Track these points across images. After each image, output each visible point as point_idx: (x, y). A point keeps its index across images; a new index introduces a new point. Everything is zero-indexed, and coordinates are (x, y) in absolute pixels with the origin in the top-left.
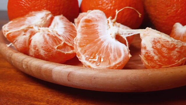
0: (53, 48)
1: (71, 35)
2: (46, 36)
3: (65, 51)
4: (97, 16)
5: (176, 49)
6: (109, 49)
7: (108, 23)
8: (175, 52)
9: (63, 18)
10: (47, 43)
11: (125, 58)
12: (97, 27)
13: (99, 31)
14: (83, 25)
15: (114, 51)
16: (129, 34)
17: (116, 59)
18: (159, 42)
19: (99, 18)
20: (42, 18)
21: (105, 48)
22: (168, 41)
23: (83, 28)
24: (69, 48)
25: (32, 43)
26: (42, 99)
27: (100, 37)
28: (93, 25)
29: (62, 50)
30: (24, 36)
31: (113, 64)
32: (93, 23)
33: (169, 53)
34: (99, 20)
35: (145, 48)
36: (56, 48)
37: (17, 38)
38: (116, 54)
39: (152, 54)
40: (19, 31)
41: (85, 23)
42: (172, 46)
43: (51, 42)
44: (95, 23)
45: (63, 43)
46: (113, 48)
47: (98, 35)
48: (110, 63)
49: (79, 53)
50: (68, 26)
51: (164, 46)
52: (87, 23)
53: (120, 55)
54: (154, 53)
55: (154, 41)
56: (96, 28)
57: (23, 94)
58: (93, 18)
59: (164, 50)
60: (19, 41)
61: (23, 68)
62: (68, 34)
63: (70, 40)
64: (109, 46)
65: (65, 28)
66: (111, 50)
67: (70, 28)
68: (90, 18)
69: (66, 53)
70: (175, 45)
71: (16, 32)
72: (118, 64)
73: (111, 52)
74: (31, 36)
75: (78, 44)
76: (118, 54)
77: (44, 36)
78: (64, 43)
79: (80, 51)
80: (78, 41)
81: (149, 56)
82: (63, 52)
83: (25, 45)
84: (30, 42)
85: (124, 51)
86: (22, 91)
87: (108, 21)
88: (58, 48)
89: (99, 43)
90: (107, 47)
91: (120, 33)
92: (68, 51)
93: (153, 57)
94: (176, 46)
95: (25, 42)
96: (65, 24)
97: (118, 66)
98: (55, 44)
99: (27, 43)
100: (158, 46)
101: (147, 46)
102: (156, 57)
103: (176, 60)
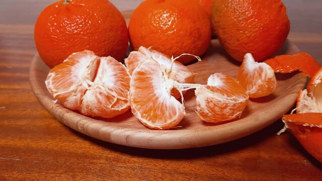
0: (107, 108)
1: (122, 84)
2: (98, 95)
3: (119, 107)
4: (151, 68)
5: (229, 107)
6: (164, 105)
7: (163, 75)
8: (227, 110)
9: (111, 61)
10: (101, 103)
11: (180, 116)
12: (152, 80)
13: (154, 84)
14: (136, 78)
15: (170, 108)
16: (184, 88)
17: (171, 117)
18: (211, 101)
19: (153, 70)
20: (88, 67)
21: (160, 105)
22: (220, 101)
23: (136, 81)
24: (123, 102)
25: (84, 103)
26: (100, 156)
27: (155, 92)
28: (147, 78)
29: (116, 107)
30: (75, 97)
31: (169, 121)
32: (147, 76)
33: (222, 111)
34: (153, 73)
35: (199, 105)
36: (110, 107)
37: (68, 99)
38: (171, 112)
39: (206, 111)
40: (69, 93)
41: (138, 76)
42: (224, 105)
43: (104, 102)
44: (150, 76)
45: (116, 100)
46: (168, 106)
47: (153, 90)
48: (166, 121)
49: (134, 109)
50: (119, 72)
51: (216, 106)
52: (140, 76)
53: (175, 113)
54: (208, 110)
55: (207, 100)
56: (151, 82)
57: (80, 152)
58: (146, 71)
59: (217, 109)
60: (69, 101)
61: (79, 130)
62: (119, 83)
63: (122, 91)
64: (165, 103)
65: (115, 75)
66: (166, 107)
67: (120, 73)
68: (143, 71)
69: (120, 109)
70: (227, 104)
71: (66, 93)
72: (173, 122)
73: (167, 110)
74: (82, 96)
75: (132, 100)
76: (173, 113)
77: (96, 97)
78: (118, 99)
79: (135, 107)
80: (132, 97)
81: (203, 113)
82: (117, 109)
83: (77, 104)
84: (81, 101)
85: (179, 109)
86: (77, 148)
87: (163, 73)
88: (112, 107)
89: (154, 98)
90: (163, 104)
91: (176, 86)
92: (122, 107)
93: (207, 114)
94: (229, 105)
95: (76, 102)
96: (115, 70)
97: (173, 123)
98: (108, 103)
99: (79, 103)
100: (211, 105)
101: (201, 104)
102: (210, 114)
103: (229, 116)
